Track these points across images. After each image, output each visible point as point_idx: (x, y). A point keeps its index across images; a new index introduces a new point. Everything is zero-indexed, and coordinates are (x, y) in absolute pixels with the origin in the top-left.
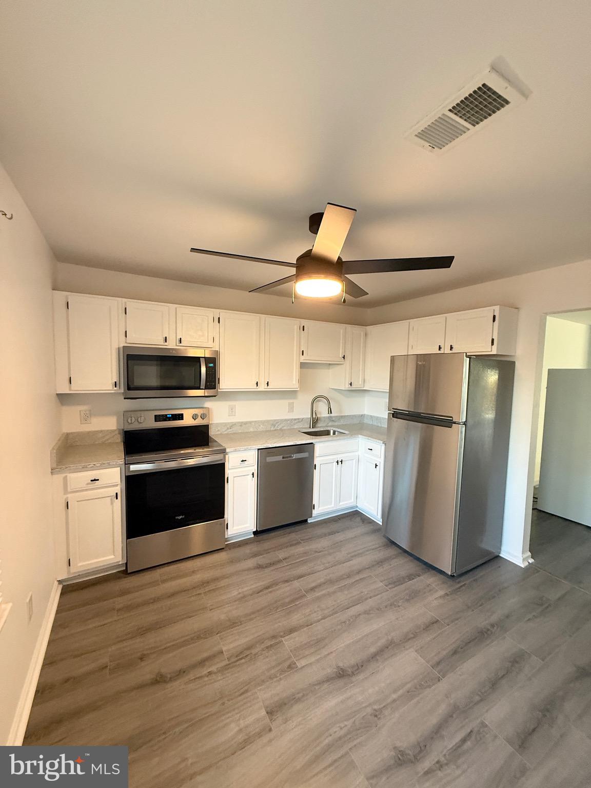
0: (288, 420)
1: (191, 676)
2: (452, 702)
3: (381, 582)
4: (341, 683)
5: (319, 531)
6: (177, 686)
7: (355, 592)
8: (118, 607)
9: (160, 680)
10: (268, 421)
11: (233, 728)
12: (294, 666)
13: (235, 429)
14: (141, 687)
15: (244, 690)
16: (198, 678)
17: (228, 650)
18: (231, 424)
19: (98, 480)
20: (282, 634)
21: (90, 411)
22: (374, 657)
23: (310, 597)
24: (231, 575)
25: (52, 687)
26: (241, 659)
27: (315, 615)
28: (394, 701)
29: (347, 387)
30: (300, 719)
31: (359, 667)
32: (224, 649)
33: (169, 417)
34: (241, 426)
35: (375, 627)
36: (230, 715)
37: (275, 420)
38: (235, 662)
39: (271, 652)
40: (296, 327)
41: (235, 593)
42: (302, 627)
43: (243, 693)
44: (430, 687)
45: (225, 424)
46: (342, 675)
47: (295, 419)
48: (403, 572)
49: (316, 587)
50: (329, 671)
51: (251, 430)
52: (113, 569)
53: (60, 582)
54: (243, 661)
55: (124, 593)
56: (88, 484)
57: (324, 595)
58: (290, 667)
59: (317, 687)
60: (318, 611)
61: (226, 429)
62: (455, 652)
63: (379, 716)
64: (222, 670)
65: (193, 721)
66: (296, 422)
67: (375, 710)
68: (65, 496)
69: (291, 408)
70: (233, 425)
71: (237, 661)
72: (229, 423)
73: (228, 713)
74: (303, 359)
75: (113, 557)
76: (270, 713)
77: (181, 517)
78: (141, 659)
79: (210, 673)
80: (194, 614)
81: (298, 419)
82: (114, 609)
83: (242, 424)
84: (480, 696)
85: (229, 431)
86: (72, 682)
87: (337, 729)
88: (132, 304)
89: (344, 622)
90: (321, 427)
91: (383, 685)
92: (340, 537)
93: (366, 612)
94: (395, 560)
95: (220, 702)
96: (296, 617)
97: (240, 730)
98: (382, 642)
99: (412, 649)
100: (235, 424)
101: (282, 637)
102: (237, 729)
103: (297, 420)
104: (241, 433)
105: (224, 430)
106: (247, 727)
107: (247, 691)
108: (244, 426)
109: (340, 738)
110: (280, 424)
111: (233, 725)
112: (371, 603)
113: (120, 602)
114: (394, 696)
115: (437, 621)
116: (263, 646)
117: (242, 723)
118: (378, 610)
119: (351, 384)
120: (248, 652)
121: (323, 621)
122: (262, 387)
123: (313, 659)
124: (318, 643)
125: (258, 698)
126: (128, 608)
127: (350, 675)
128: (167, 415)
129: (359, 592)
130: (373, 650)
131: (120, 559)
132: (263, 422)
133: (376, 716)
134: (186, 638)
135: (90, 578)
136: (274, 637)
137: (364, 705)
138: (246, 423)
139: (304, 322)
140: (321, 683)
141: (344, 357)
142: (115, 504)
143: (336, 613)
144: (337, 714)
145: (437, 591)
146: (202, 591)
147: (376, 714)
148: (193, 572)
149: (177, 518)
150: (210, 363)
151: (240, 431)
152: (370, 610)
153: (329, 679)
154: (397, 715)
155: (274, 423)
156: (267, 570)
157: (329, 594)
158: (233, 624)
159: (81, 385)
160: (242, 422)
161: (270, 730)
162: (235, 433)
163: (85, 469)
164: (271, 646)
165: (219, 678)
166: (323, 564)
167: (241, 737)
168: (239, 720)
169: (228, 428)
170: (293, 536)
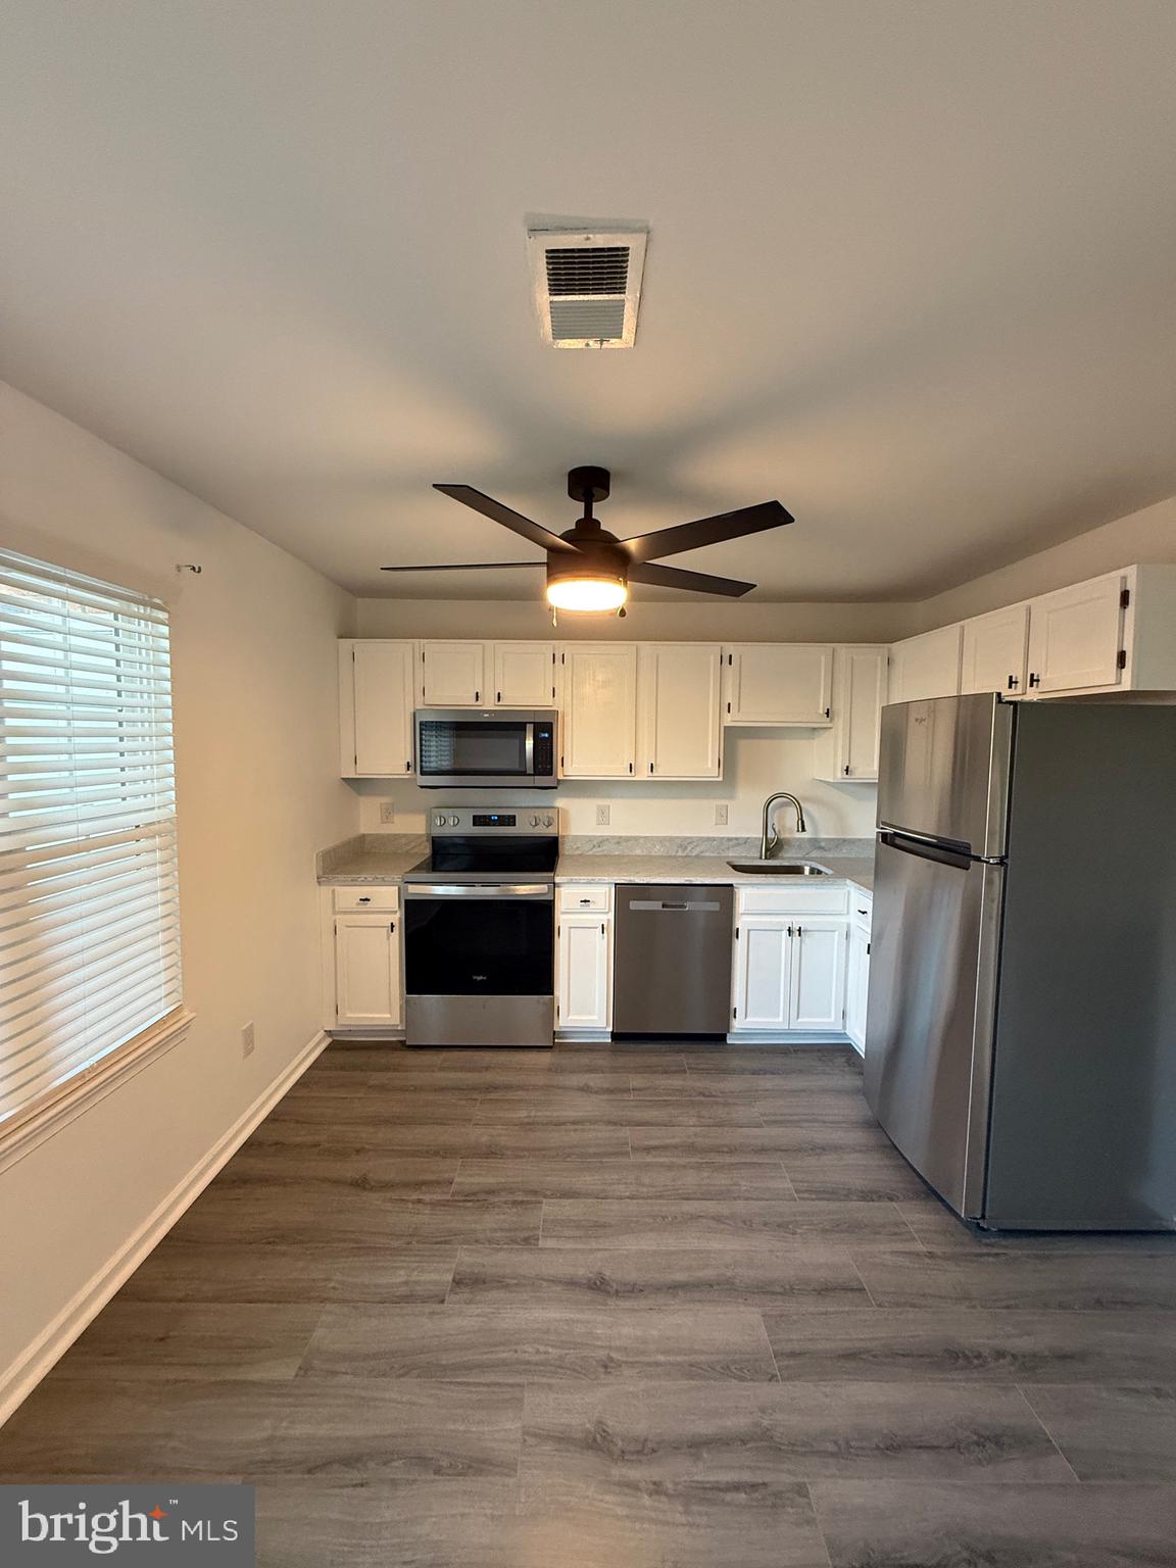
0: (714, 839)
1: (395, 1195)
2: (766, 1423)
3: (792, 1181)
4: (589, 1296)
5: (736, 1062)
6: (374, 1199)
7: (721, 1180)
8: (372, 1083)
9: (361, 1184)
10: (671, 839)
11: (401, 1276)
12: (533, 1241)
13: (606, 848)
14: (337, 1182)
15: (444, 1240)
16: (403, 1200)
17: (461, 1184)
18: (601, 839)
19: (369, 900)
20: (548, 1193)
21: (393, 804)
22: (674, 1288)
23: (634, 1159)
24: (535, 1088)
25: (260, 1144)
26: (470, 1201)
27: (622, 1187)
28: (657, 1364)
29: (840, 775)
30: (489, 1310)
31: (633, 1290)
32: (457, 1180)
33: (495, 820)
34: (618, 843)
35: (715, 1245)
36: (407, 1259)
37: (686, 838)
38: (459, 1201)
39: (515, 1210)
40: (712, 658)
41: (523, 1114)
42: (587, 1195)
43: (441, 1243)
44: (742, 1379)
45: (590, 839)
46: (599, 1287)
47: (729, 839)
48: (858, 1182)
49: (655, 1148)
50: (581, 1272)
51: (638, 852)
52: (394, 1036)
53: (329, 1033)
54: (470, 1204)
55: (386, 1069)
56: (358, 904)
57: (662, 1165)
58: (526, 1240)
59: (545, 1284)
60: (631, 1183)
61: (589, 846)
62: (850, 1356)
63: (609, 1370)
64: (434, 1204)
65: (362, 1245)
66: (730, 843)
67: (611, 1359)
68: (334, 917)
69: (723, 817)
70: (603, 841)
71: (465, 1201)
72: (595, 837)
73: (406, 1256)
74: (729, 720)
75: (389, 1016)
76: (458, 1282)
77: (481, 978)
78: (358, 1151)
79: (419, 1201)
80: (450, 1122)
81: (737, 839)
82: (366, 1084)
83: (619, 840)
84: (839, 1447)
85: (594, 850)
86: (280, 1146)
87: (530, 1350)
88: (430, 646)
89: (663, 1218)
90: (789, 858)
91: (655, 1333)
92: (768, 1083)
93: (718, 1219)
94: (859, 1155)
95: (409, 1239)
96: (588, 1178)
97: (406, 1283)
98: (708, 1274)
99: (759, 1310)
100: (607, 840)
101: (545, 1197)
102: (404, 1279)
103: (734, 842)
104: (618, 856)
105: (586, 849)
106: (417, 1283)
107: (446, 1242)
108: (624, 844)
109: (528, 1363)
110: (696, 846)
111: (402, 1272)
112: (740, 1207)
113: (377, 1078)
114: (661, 1358)
115: (862, 1290)
116: (511, 1198)
117: (415, 1276)
118: (744, 1222)
119: (847, 770)
120: (482, 1197)
121: (628, 1200)
122: (643, 775)
123: (570, 1245)
124: (596, 1228)
125: (456, 1257)
126: (382, 1088)
127: (609, 1293)
128: (490, 816)
129: (729, 1182)
130: (681, 1277)
131: (398, 1022)
132: (662, 840)
133: (606, 1367)
134: (421, 1148)
135: (359, 1039)
136: (535, 1193)
137: (599, 1343)
138: (628, 839)
139: (730, 648)
140: (554, 1281)
141: (828, 714)
142: (391, 938)
143: (661, 1197)
144: (548, 1331)
145: (914, 1239)
146: (479, 1097)
147: (607, 1366)
148: (487, 1068)
149: (474, 978)
150: (544, 733)
151: (617, 853)
152: (727, 1218)
153: (572, 1283)
154: (643, 1384)
155: (684, 843)
156: (594, 1097)
157: (670, 1167)
158: (491, 1153)
159: (368, 768)
160: (620, 837)
161: (442, 1302)
162: (605, 856)
163: (354, 883)
164: (522, 1202)
165: (426, 1212)
166: (699, 1117)
167: (403, 1290)
168: (414, 1270)
169: (594, 846)
170: (682, 1058)
